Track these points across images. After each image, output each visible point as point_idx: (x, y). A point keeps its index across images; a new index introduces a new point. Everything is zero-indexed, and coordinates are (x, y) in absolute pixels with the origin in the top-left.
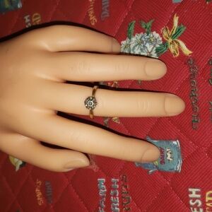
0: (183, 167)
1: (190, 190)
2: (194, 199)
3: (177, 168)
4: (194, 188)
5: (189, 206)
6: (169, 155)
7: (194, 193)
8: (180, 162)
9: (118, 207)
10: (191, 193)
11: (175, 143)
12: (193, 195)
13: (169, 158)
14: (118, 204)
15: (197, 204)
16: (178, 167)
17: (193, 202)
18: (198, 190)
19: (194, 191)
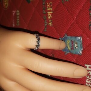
0: (83, 52)
3: (79, 53)
4: (88, 64)
6: (76, 45)
11: (79, 38)
13: (75, 47)
18: (90, 66)
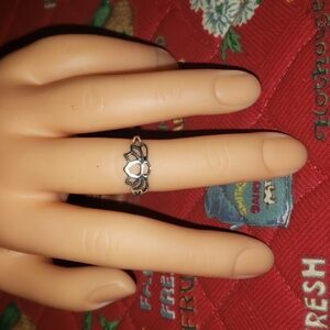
1: (305, 261)
2: (312, 281)
5: (301, 294)
7: (312, 267)
8: (290, 206)
9: (172, 296)
10: (307, 267)
12: (311, 272)
14: (172, 290)
15: (317, 290)
16: (284, 218)
17: (310, 286)
19: (311, 263)
